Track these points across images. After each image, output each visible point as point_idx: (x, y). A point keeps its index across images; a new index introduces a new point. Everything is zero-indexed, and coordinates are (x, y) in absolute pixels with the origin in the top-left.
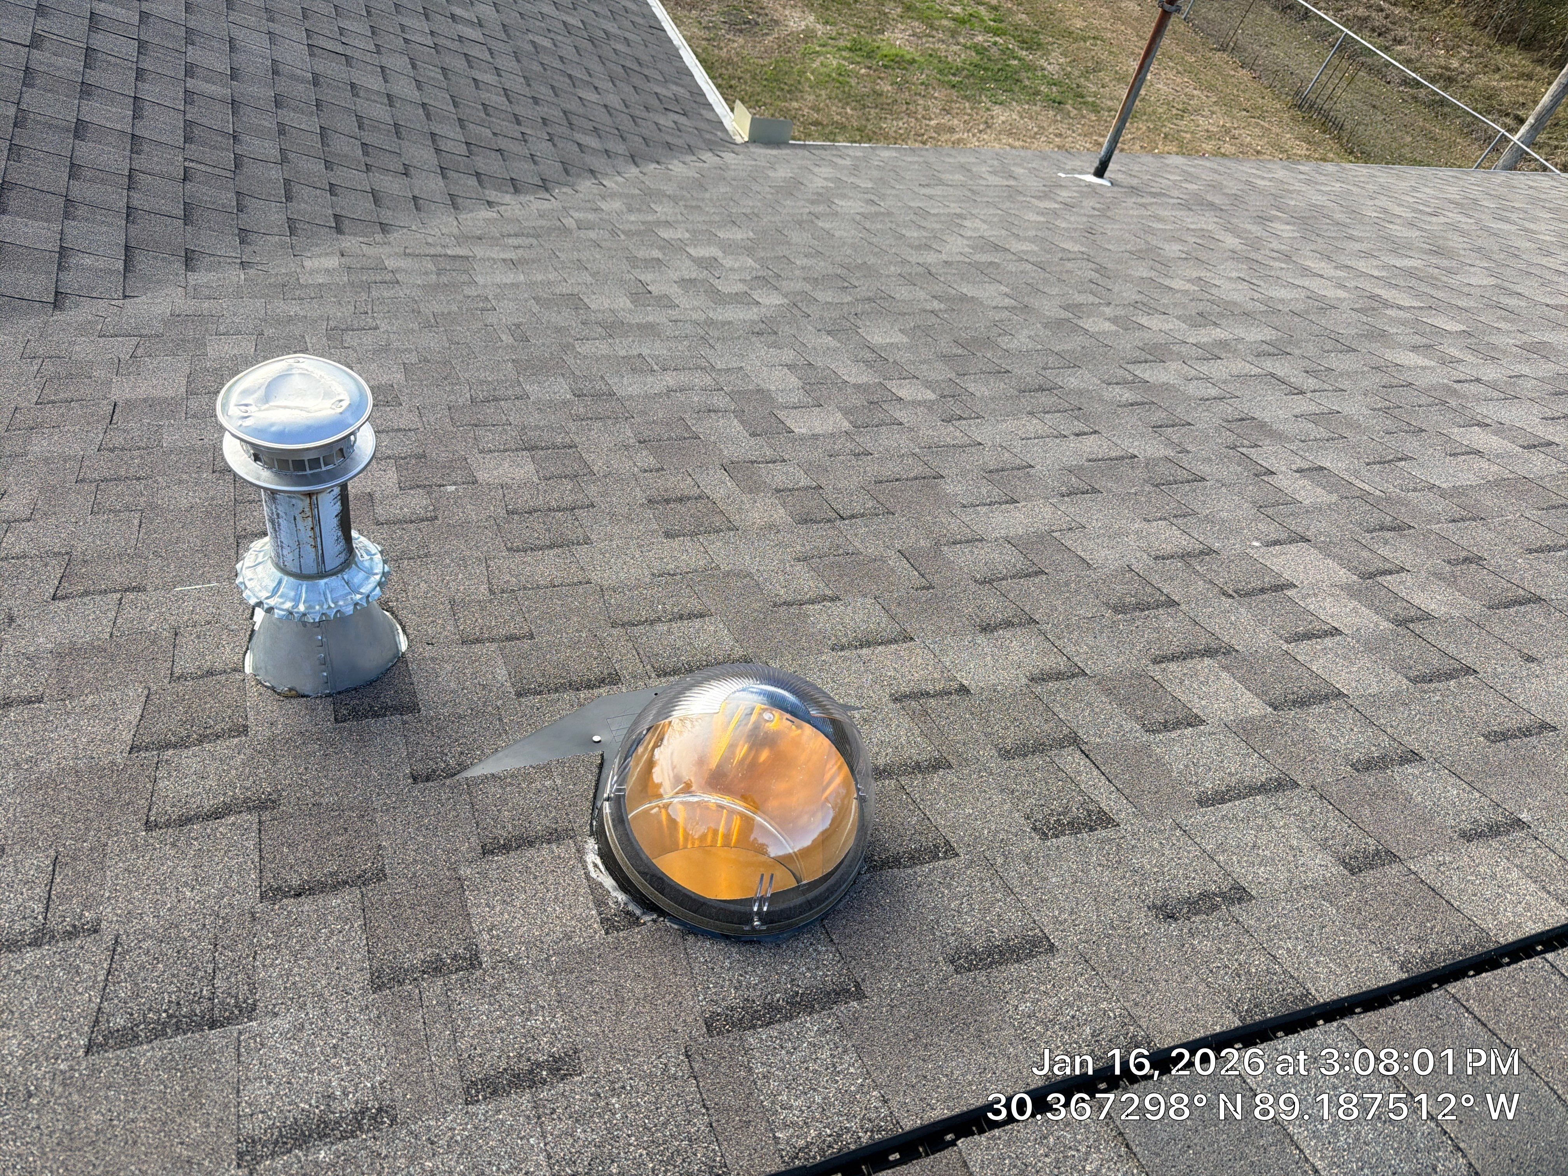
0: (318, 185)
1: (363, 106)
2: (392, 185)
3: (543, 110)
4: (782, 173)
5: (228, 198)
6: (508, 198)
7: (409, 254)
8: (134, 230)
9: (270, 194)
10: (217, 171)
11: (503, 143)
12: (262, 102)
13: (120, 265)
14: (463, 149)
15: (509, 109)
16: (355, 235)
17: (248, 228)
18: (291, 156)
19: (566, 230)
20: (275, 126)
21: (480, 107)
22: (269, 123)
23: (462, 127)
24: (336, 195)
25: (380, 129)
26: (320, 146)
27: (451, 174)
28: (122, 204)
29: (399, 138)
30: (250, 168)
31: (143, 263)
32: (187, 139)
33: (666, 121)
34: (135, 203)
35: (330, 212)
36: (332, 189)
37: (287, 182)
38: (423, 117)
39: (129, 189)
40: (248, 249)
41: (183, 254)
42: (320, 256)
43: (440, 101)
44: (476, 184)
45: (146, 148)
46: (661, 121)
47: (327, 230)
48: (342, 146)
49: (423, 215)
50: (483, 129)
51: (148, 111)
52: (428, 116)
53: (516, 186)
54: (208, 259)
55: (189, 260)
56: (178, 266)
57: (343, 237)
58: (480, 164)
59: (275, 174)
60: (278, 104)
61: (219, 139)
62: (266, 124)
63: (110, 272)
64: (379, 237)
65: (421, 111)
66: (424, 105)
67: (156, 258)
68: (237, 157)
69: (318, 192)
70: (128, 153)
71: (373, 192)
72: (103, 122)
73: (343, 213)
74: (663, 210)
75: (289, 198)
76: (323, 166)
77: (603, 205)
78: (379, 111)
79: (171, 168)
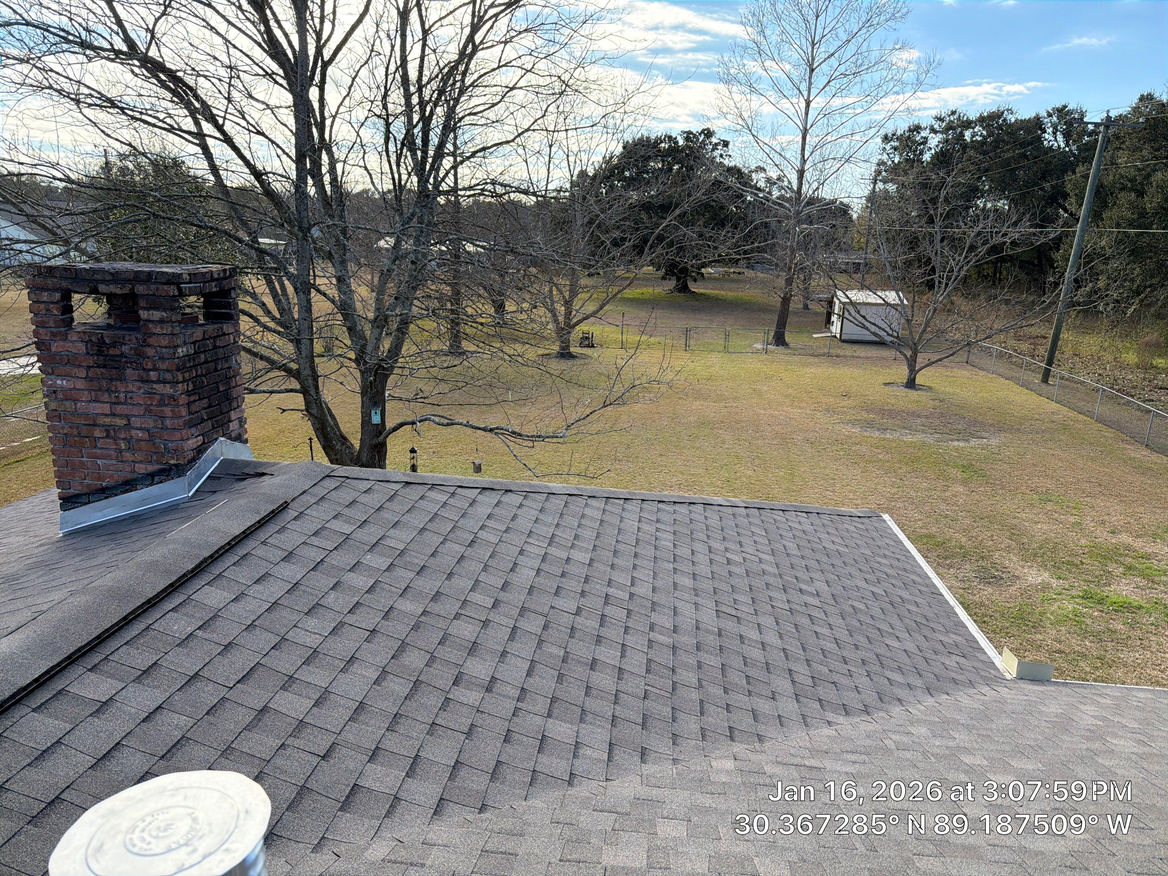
0: (720, 704)
1: (747, 650)
2: (764, 706)
3: (862, 654)
4: (1053, 708)
5: (667, 711)
6: (841, 719)
7: (779, 763)
8: (615, 731)
9: (691, 710)
10: (662, 693)
11: (836, 678)
12: (689, 647)
13: (605, 757)
14: (810, 682)
15: (839, 653)
16: (741, 742)
17: (677, 733)
18: (704, 683)
19: (887, 751)
20: (696, 663)
21: (820, 651)
22: (693, 661)
23: (809, 665)
24: (730, 712)
25: (757, 666)
26: (721, 677)
27: (802, 699)
28: (610, 714)
29: (769, 672)
30: (681, 691)
31: (618, 755)
32: (648, 671)
33: (951, 661)
34: (617, 713)
35: (726, 724)
36: (728, 708)
37: (701, 701)
38: (784, 658)
39: (615, 703)
40: (678, 749)
41: (640, 750)
42: (720, 758)
43: (794, 648)
44: (819, 706)
45: (625, 676)
46: (947, 662)
47: (724, 737)
48: (736, 678)
49: (785, 729)
50: (822, 667)
51: (628, 653)
52: (787, 657)
53: (847, 711)
54: (653, 755)
55: (643, 754)
56: (637, 759)
57: (734, 744)
58: (821, 693)
59: (695, 695)
60: (698, 648)
61: (665, 671)
62: (691, 661)
63: (599, 761)
64: (757, 745)
65: (782, 654)
66: (784, 649)
67: (624, 752)
68: (674, 683)
69: (720, 709)
70: (616, 680)
71: (753, 711)
72: (605, 660)
73: (734, 726)
74: (961, 737)
75: (702, 713)
76: (722, 691)
77: (913, 730)
78: (756, 654)
79: (638, 690)
